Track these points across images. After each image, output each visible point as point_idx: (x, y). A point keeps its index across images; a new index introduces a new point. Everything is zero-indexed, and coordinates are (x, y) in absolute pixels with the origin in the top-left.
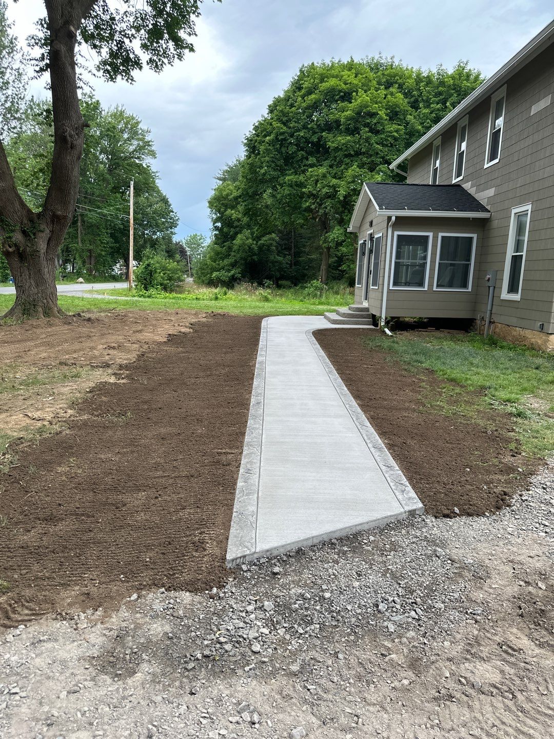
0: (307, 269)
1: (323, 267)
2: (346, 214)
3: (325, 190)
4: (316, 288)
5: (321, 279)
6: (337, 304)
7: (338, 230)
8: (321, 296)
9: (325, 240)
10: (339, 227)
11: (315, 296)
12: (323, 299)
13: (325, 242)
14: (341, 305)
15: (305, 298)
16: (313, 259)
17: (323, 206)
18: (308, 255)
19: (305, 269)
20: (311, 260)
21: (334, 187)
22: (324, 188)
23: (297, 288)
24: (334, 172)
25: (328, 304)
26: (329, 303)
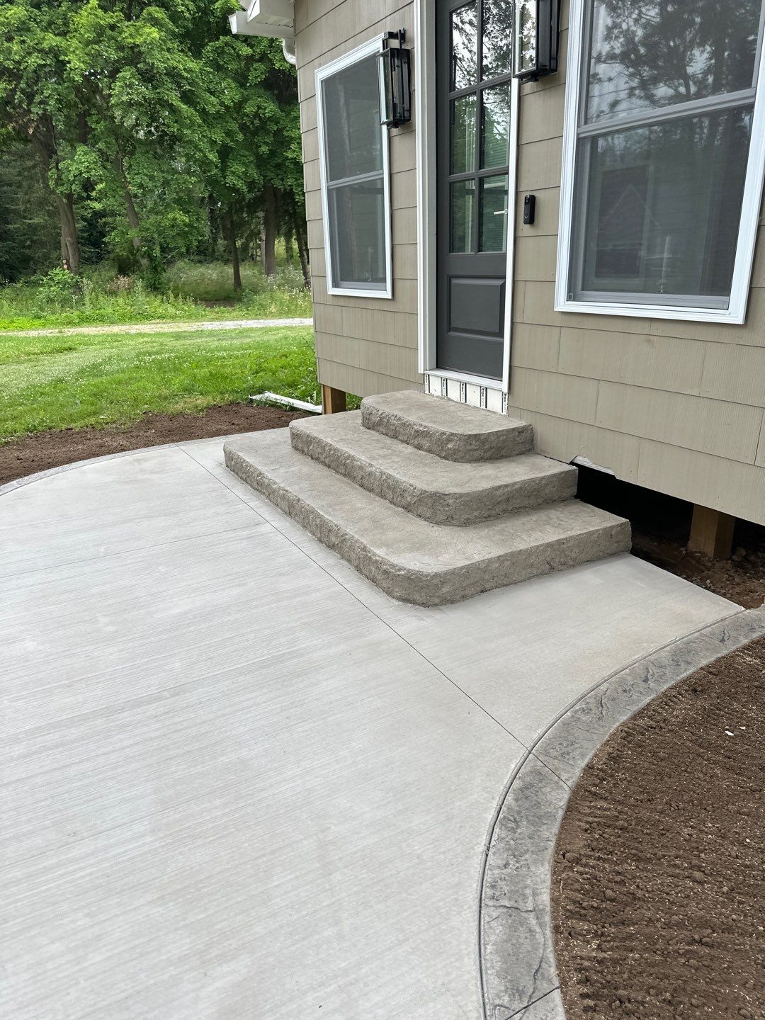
0: (29, 247)
1: (66, 240)
2: (95, 118)
3: (34, 60)
4: (64, 284)
5: (68, 263)
6: (123, 319)
7: (85, 154)
8: (81, 301)
9: (59, 178)
10: (85, 148)
11: (65, 302)
12: (88, 309)
13: (59, 181)
14: (130, 318)
15: (42, 309)
16: (38, 225)
17: (37, 99)
18: (25, 218)
19: (24, 247)
20: (34, 229)
21: (55, 52)
22: (30, 54)
23: (19, 285)
24: (46, 18)
25: (102, 319)
26: (103, 316)
